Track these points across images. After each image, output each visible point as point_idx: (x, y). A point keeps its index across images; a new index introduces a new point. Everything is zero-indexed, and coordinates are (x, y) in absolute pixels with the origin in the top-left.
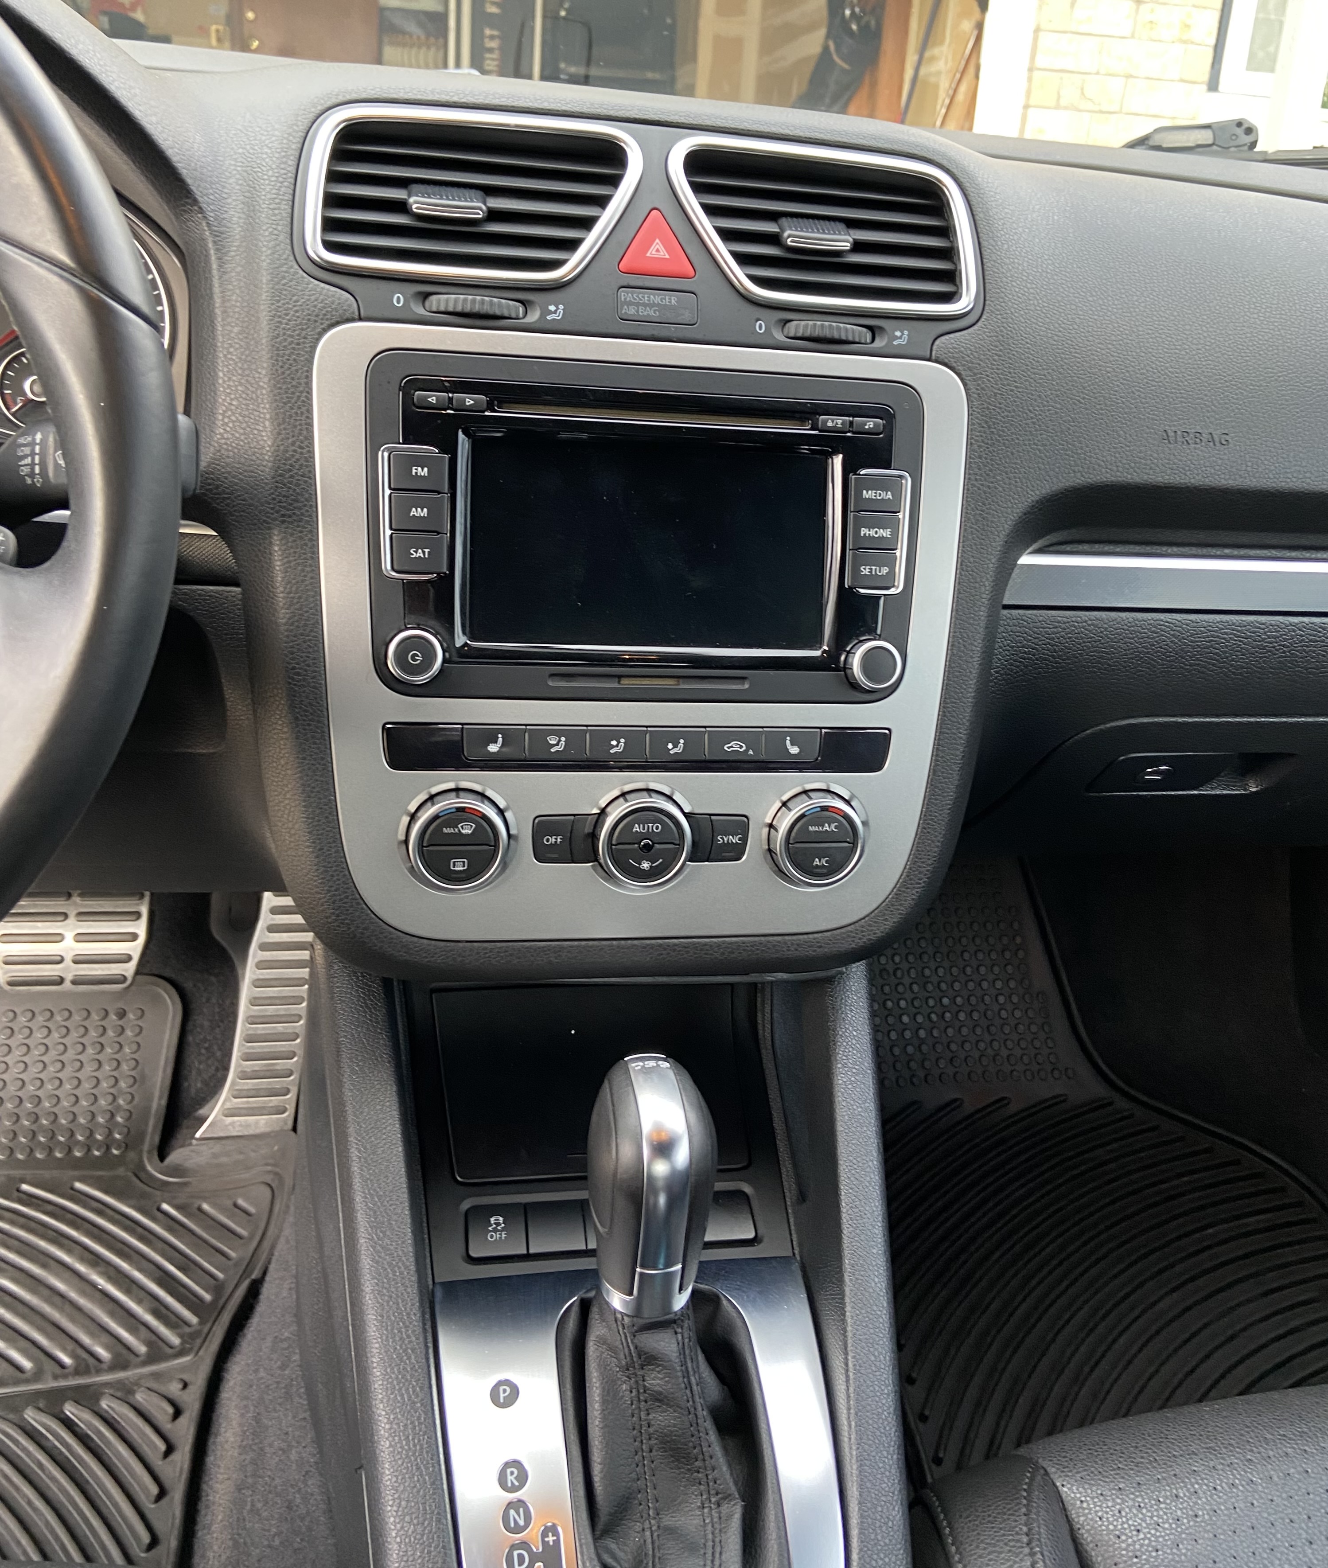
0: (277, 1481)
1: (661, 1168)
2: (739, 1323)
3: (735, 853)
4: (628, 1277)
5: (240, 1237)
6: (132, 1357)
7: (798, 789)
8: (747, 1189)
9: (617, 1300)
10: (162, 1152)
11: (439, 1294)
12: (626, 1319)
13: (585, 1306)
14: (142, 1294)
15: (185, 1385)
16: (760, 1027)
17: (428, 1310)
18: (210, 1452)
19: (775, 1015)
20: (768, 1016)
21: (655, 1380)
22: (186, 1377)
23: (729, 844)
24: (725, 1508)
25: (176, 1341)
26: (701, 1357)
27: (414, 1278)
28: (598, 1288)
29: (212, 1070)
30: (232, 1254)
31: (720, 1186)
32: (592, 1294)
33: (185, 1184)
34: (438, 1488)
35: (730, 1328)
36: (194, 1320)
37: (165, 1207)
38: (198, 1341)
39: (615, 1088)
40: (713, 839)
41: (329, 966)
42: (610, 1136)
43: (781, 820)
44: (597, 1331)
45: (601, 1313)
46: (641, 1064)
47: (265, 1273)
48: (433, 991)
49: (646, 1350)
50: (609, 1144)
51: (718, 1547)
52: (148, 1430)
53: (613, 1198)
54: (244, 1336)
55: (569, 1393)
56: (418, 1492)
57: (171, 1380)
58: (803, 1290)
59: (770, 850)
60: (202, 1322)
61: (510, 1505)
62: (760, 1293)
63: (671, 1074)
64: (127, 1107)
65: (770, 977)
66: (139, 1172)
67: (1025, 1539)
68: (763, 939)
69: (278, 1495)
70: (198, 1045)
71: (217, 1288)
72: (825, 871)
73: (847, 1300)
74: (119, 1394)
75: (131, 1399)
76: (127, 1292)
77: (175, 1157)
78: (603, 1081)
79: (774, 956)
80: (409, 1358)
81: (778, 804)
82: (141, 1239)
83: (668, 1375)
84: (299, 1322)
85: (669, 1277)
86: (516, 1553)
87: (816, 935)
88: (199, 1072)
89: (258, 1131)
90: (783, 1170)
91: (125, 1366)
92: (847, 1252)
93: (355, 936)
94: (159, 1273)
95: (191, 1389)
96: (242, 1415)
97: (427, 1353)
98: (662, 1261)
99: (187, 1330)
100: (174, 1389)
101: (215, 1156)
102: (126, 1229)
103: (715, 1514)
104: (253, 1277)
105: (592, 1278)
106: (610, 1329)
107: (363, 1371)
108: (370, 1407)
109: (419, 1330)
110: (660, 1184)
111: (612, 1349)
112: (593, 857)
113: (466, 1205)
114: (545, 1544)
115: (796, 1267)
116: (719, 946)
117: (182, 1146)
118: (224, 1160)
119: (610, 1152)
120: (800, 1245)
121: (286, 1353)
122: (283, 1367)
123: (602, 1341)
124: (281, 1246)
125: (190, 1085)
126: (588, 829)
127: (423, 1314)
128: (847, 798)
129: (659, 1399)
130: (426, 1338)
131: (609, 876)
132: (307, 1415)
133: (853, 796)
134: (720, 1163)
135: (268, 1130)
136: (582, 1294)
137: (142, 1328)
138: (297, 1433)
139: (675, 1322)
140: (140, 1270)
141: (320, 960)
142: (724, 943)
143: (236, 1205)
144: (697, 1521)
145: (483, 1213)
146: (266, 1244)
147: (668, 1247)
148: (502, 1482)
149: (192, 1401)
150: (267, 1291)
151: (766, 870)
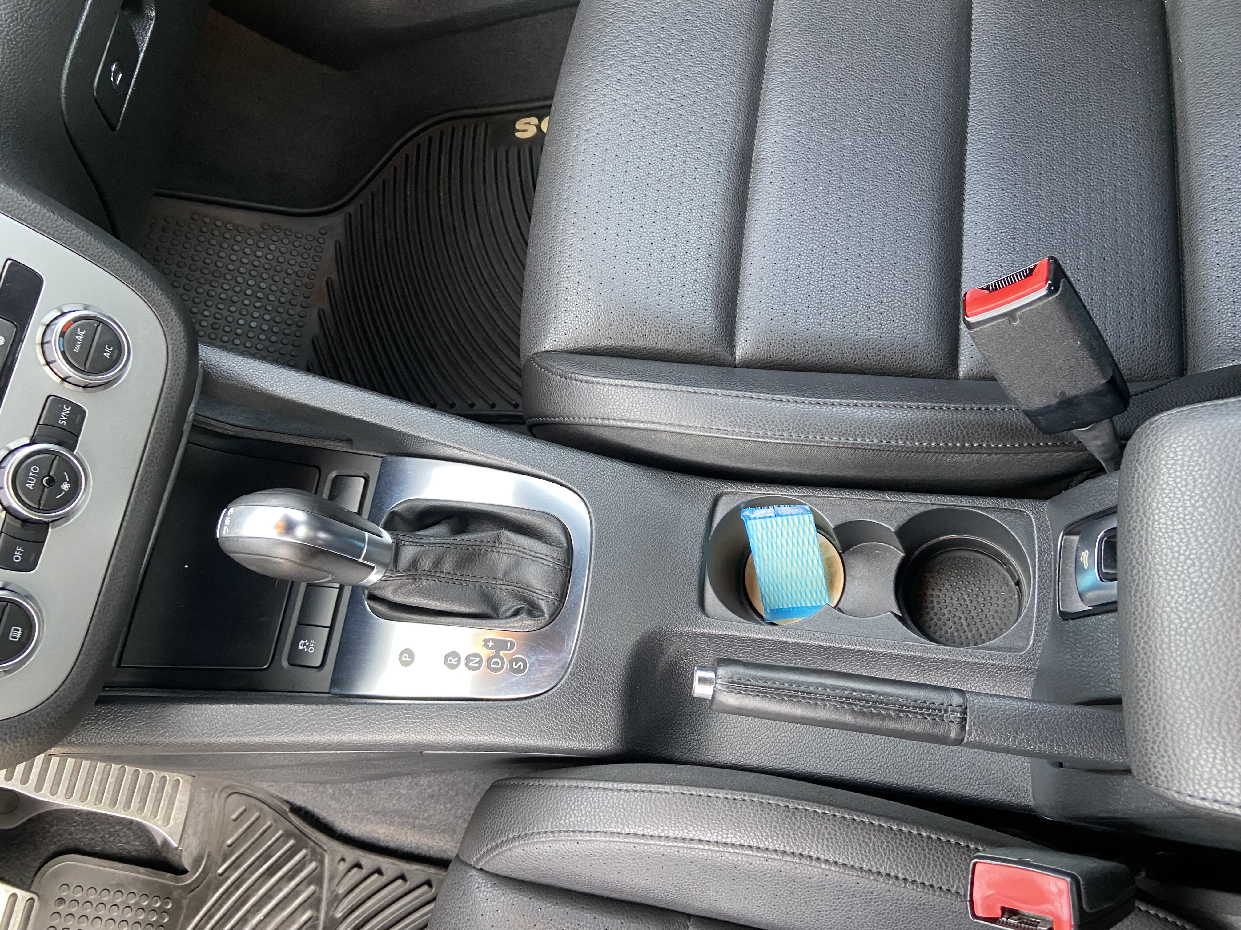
0: (416, 803)
1: (302, 532)
2: (409, 504)
3: (78, 413)
4: (363, 567)
5: (259, 817)
6: (314, 896)
7: (38, 349)
8: (334, 474)
9: (374, 577)
10: (180, 871)
11: (336, 691)
12: (387, 574)
13: (373, 597)
14: (276, 888)
15: (343, 860)
16: (226, 432)
17: (344, 699)
18: (387, 844)
19: (221, 419)
20: (220, 424)
21: (426, 564)
22: (338, 858)
23: (69, 418)
24: (503, 540)
25: (313, 865)
26: (422, 532)
27: (321, 706)
28: (364, 588)
29: (129, 833)
30: (269, 823)
31: (325, 495)
32: (366, 592)
33: (209, 856)
34: (445, 708)
35: (411, 510)
36: (304, 852)
37: (220, 871)
38: (319, 850)
39: (237, 550)
40: (61, 428)
41: (71, 744)
42: (270, 561)
43: (62, 371)
44: (388, 594)
45: (379, 588)
46: (225, 527)
47: (288, 802)
48: (119, 665)
49: (408, 565)
50: (274, 563)
51: (520, 549)
52: (362, 886)
53: (312, 568)
54: (324, 818)
55: (418, 617)
56: (444, 719)
57: (336, 869)
58: (403, 458)
59: (84, 387)
60: (306, 847)
61: (466, 665)
62: (398, 485)
63: (239, 508)
64: (138, 897)
65: (190, 417)
66: (190, 889)
67: (563, 379)
68: (158, 414)
69: (423, 803)
70: (105, 843)
71: (287, 835)
72: (116, 351)
73: (416, 434)
74: (335, 905)
75: (340, 897)
76: (271, 898)
77: (186, 863)
78: (230, 557)
79: (175, 409)
80: (368, 716)
81: (47, 368)
82: (237, 888)
83: (426, 555)
84: (326, 782)
85: (371, 542)
86: (492, 666)
87: (168, 374)
88: (127, 843)
89: (187, 802)
90: (329, 447)
91: (319, 900)
92: (389, 425)
93: (52, 724)
94: (265, 876)
95: (345, 857)
96: (372, 822)
97: (369, 704)
98: (360, 544)
99: (308, 858)
100: (343, 867)
101: (195, 834)
102: (228, 899)
103: (504, 546)
104: (288, 810)
105: (356, 590)
106: (390, 585)
107: (368, 746)
108: (389, 744)
109: (354, 707)
110: (312, 534)
111: (401, 587)
112: (45, 526)
113: (285, 664)
114: (492, 648)
115: (390, 459)
116: (152, 448)
117: (180, 857)
118: (200, 827)
119: (279, 563)
120: (377, 452)
121: (342, 792)
122: (350, 795)
123: (395, 592)
124: (274, 791)
125: (136, 850)
126: (18, 524)
127: (345, 703)
128: (59, 314)
129: (437, 563)
130: (360, 704)
131: (66, 517)
132: (383, 781)
133: (59, 308)
134: (309, 491)
135: (188, 794)
136: (364, 597)
137: (298, 888)
138: (392, 788)
139: (398, 544)
140: (259, 889)
141: (64, 751)
142: (152, 443)
143: (235, 820)
144: (505, 557)
145: (294, 654)
146: (269, 800)
147: (353, 537)
148: (453, 667)
149: (352, 854)
150: (299, 801)
151: (101, 394)
